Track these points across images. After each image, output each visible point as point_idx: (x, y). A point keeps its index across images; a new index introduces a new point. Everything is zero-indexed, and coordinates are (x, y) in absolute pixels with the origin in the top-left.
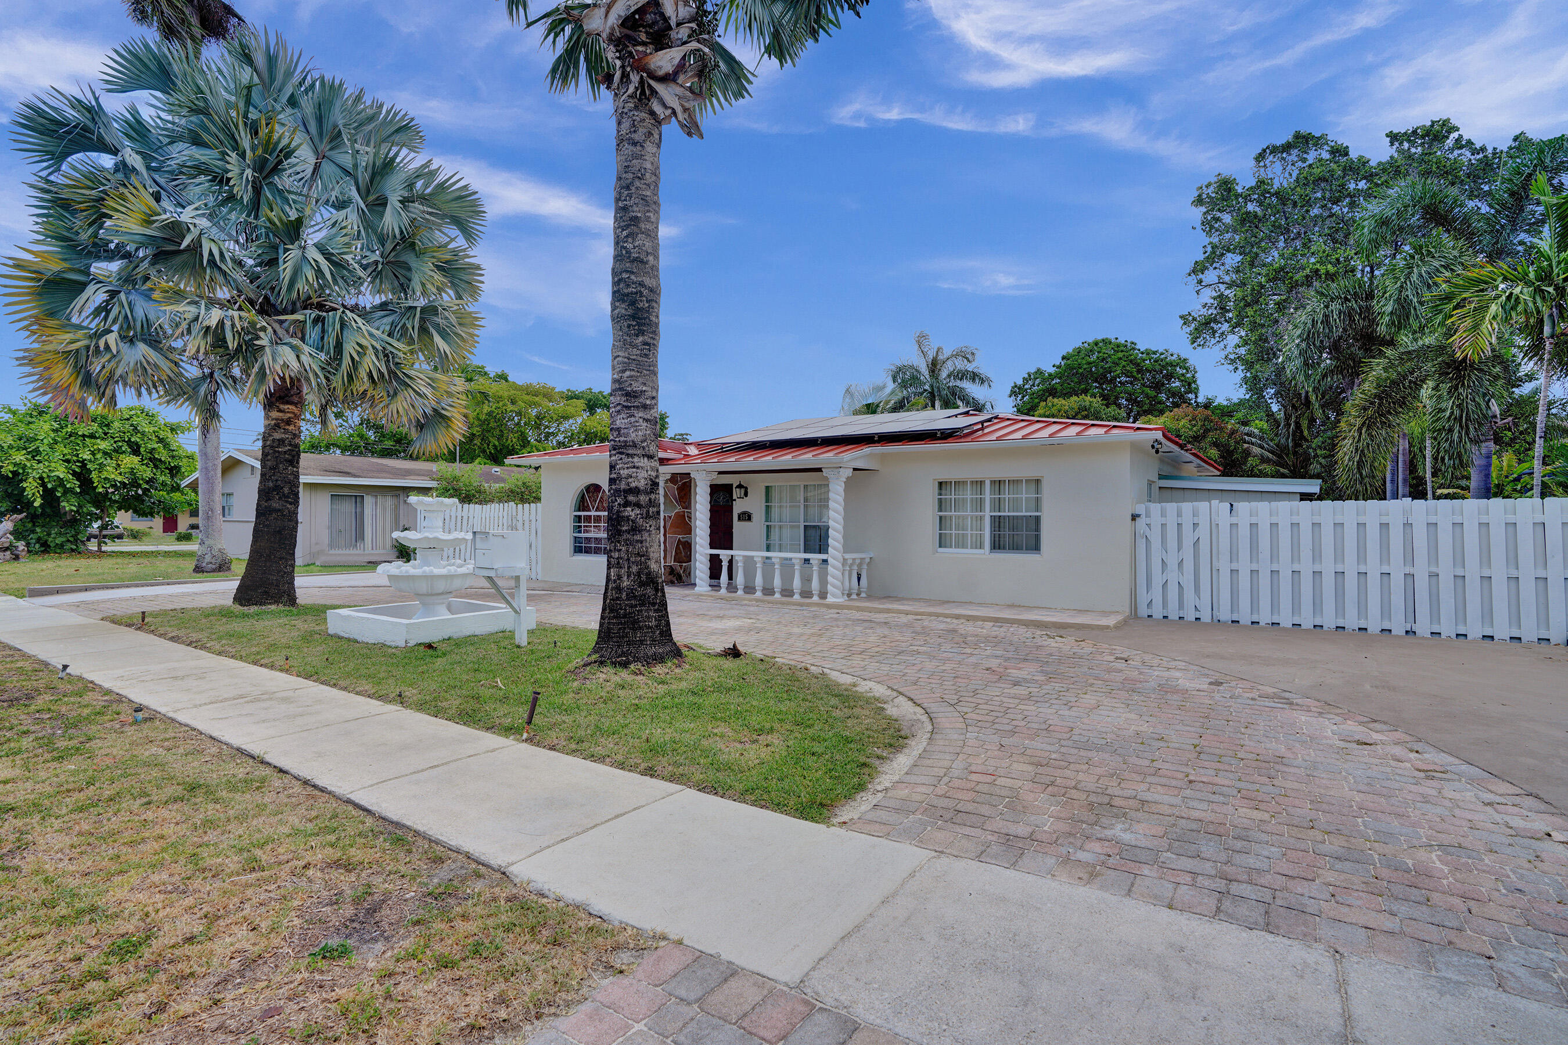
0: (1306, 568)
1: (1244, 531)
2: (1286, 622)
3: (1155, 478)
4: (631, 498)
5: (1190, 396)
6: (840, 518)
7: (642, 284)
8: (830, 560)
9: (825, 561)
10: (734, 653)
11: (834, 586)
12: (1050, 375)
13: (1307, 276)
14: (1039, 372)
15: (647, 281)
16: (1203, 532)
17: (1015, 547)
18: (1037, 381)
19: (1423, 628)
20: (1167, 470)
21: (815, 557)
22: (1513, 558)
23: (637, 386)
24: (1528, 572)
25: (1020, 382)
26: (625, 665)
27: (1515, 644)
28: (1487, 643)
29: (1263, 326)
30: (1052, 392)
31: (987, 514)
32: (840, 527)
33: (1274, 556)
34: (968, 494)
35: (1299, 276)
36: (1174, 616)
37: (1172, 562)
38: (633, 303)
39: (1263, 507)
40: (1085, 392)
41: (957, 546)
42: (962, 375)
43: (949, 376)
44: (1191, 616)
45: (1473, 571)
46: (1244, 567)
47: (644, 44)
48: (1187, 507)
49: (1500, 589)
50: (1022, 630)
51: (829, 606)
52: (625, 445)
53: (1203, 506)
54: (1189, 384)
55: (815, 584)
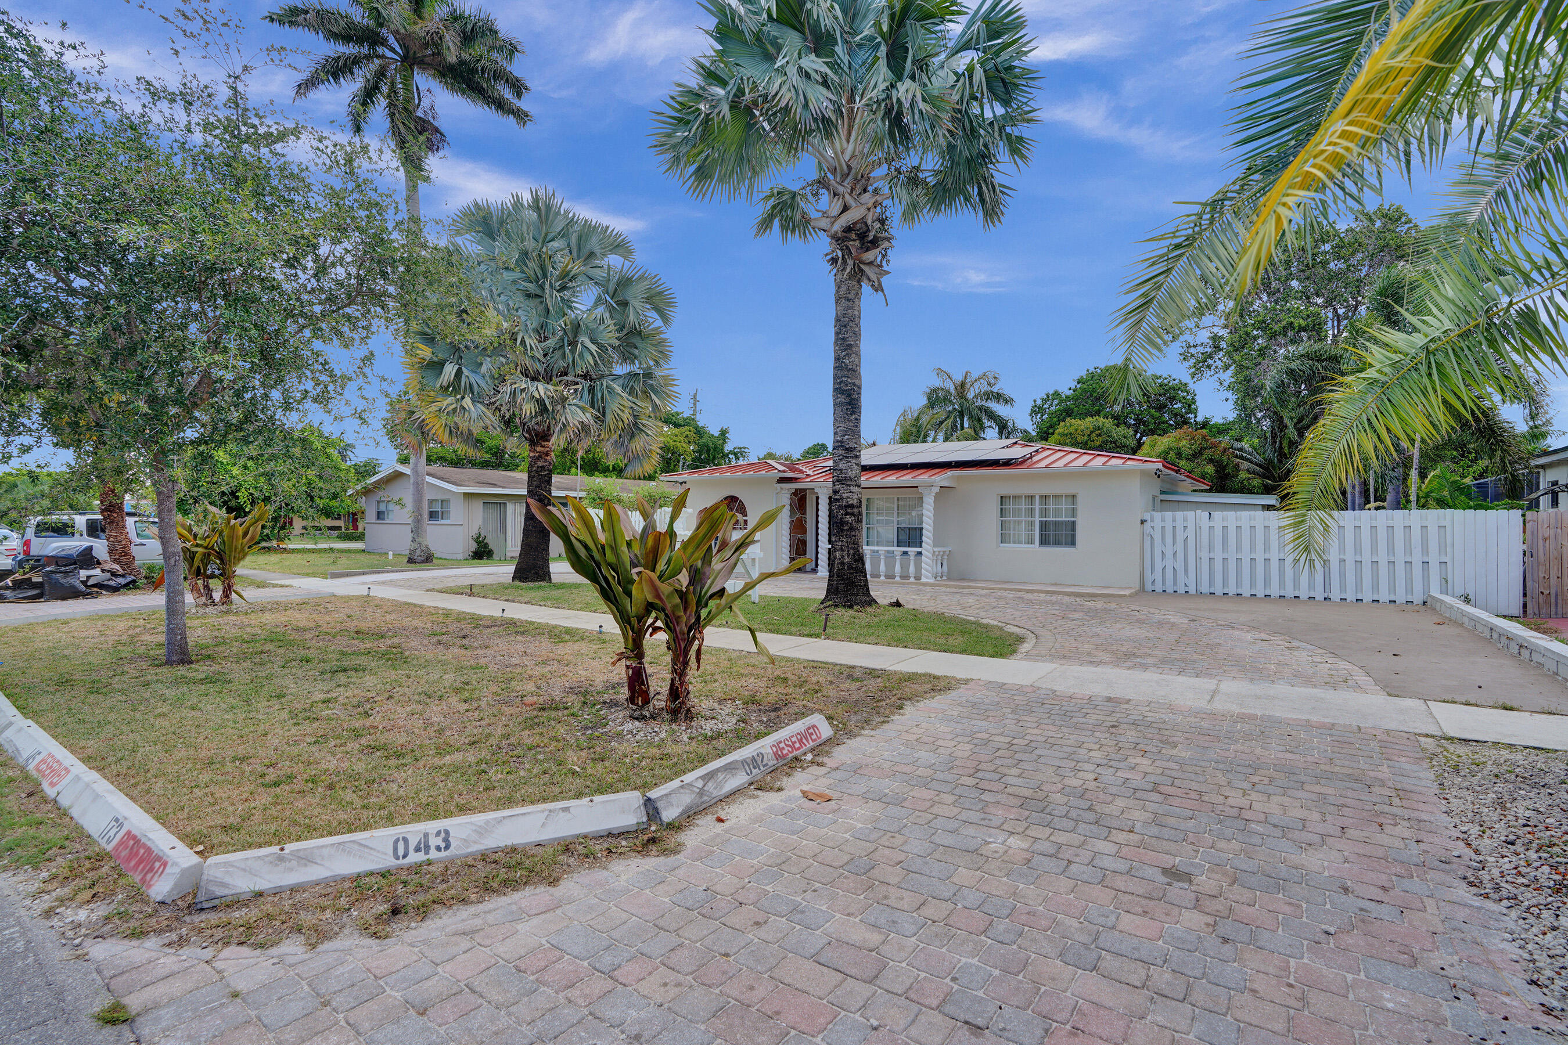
0: (1260, 557)
1: (1218, 531)
2: (1247, 593)
3: (1157, 493)
4: (849, 510)
5: (1190, 415)
6: (931, 522)
7: (854, 384)
8: (924, 552)
9: (920, 553)
10: (898, 604)
11: (927, 570)
12: (1067, 397)
13: (1284, 327)
14: (1057, 394)
15: (857, 382)
16: (1191, 533)
17: (1057, 543)
18: (1056, 402)
19: (1335, 596)
20: (1167, 487)
21: (912, 550)
22: (1391, 549)
23: (852, 445)
24: (1400, 558)
25: (1039, 402)
26: (851, 607)
27: (1392, 604)
28: (1375, 604)
29: (1247, 368)
30: (1068, 413)
31: (1037, 519)
32: (931, 529)
33: (1239, 548)
34: (1023, 506)
35: (1277, 328)
36: (1170, 590)
37: (1169, 554)
38: (849, 396)
39: (1231, 515)
40: (1098, 413)
41: (1014, 542)
42: (988, 396)
43: (976, 397)
44: (1182, 590)
45: (1366, 557)
46: (1218, 556)
47: (854, 240)
48: (1179, 515)
49: (1383, 569)
50: (1066, 598)
51: (925, 584)
52: (846, 479)
53: (1190, 514)
54: (1190, 406)
55: (912, 569)
